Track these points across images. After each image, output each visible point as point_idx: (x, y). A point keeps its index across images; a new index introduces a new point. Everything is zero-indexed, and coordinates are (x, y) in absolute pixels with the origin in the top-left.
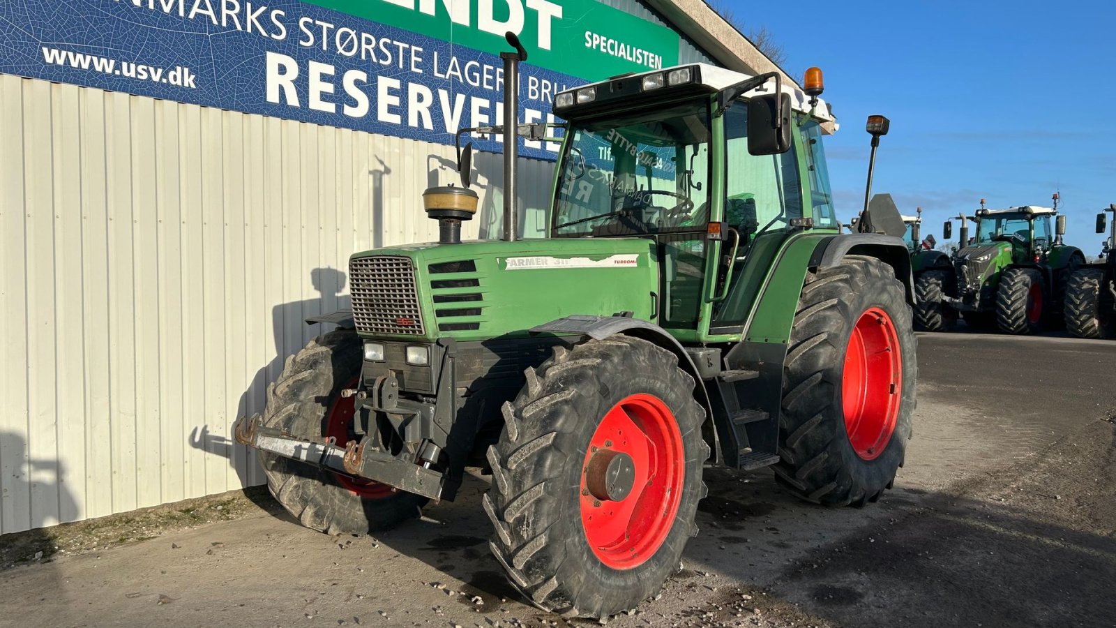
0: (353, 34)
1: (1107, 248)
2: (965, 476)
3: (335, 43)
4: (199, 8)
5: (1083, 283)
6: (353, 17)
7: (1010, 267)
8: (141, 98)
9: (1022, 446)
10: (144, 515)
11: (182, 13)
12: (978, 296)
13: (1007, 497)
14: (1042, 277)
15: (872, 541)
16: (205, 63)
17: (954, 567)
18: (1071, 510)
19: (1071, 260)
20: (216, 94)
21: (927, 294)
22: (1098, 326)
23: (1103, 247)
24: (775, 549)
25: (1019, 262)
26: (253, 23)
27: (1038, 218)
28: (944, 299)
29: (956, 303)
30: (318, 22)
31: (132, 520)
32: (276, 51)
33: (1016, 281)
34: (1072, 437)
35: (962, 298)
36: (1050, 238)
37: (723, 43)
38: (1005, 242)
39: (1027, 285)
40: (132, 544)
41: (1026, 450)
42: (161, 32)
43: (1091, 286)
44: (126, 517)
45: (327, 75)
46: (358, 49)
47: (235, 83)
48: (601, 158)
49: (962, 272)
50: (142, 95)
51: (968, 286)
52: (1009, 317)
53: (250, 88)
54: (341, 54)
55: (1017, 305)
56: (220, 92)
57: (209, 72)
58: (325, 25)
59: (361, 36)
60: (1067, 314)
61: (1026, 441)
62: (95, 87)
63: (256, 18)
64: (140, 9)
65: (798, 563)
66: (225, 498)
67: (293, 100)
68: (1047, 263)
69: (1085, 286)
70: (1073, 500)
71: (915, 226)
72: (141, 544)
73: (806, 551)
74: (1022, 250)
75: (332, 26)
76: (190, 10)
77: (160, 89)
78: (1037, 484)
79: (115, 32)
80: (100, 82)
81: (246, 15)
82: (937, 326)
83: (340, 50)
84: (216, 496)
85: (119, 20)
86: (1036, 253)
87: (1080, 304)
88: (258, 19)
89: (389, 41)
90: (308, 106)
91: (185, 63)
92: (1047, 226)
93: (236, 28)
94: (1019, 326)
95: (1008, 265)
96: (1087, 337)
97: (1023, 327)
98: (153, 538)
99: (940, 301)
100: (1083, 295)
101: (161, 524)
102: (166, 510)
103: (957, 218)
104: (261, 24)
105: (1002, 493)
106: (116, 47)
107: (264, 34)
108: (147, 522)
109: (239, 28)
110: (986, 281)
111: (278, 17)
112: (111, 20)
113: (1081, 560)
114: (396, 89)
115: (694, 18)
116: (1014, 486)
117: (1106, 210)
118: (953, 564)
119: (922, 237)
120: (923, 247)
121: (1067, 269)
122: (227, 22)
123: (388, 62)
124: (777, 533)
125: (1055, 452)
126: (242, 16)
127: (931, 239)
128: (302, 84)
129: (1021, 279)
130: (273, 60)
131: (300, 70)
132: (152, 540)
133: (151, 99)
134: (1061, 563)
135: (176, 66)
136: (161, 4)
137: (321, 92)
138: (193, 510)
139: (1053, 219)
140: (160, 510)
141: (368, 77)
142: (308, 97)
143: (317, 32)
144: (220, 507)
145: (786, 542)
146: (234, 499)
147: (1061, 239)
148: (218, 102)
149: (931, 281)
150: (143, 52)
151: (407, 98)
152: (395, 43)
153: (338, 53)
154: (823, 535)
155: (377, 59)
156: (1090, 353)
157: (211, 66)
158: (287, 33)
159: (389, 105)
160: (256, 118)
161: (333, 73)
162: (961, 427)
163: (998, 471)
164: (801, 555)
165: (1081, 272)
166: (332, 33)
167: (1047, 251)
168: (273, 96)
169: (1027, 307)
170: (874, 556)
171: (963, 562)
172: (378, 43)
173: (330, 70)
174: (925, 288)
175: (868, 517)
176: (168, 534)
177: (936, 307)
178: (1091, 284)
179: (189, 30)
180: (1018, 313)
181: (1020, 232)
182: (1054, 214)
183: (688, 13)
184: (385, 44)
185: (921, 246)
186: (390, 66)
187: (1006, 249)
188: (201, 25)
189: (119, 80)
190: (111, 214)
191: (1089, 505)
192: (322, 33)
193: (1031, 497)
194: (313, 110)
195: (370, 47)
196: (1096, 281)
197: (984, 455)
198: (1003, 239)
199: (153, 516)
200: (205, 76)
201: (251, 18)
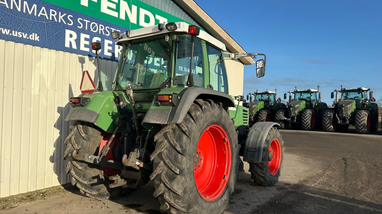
0: (96, 25)
1: (334, 103)
2: (302, 179)
3: (90, 27)
4: (42, 13)
5: (328, 114)
6: (96, 19)
7: (305, 109)
8: (19, 44)
9: (317, 168)
10: (12, 198)
11: (35, 14)
12: (295, 118)
13: (317, 186)
14: (315, 112)
15: (277, 202)
16: (43, 32)
17: (305, 211)
18: (338, 190)
19: (323, 107)
20: (47, 43)
21: (279, 117)
22: (333, 128)
23: (333, 103)
24: (245, 206)
25: (308, 107)
26: (61, 19)
27: (313, 93)
28: (285, 119)
29: (289, 120)
30: (84, 20)
31: (7, 200)
32: (69, 29)
33: (307, 113)
34: (332, 165)
35: (290, 118)
36: (317, 100)
37: (219, 34)
38: (303, 101)
39: (311, 115)
40: (8, 209)
41: (319, 170)
42: (28, 21)
43: (330, 115)
44: (5, 199)
45: (87, 38)
46: (98, 30)
47: (54, 40)
48: (179, 70)
49: (290, 110)
50: (19, 43)
51: (292, 115)
52: (305, 125)
53: (59, 42)
54: (92, 31)
55: (308, 121)
56: (48, 43)
57: (44, 35)
58: (87, 21)
59: (99, 25)
60: (323, 124)
61: (318, 166)
62: (2, 39)
63: (62, 17)
64: (20, 12)
65: (254, 211)
66: (43, 191)
67: (74, 46)
68: (316, 107)
69: (329, 115)
70: (338, 187)
71: (275, 95)
72: (11, 209)
73: (256, 206)
74: (308, 103)
75: (89, 22)
76: (38, 14)
77: (26, 41)
78: (325, 181)
79: (10, 20)
80: (4, 38)
81: (59, 16)
82: (283, 128)
83: (92, 30)
84: (40, 190)
85: (12, 16)
86: (313, 104)
87: (327, 121)
88: (63, 18)
89: (109, 28)
90: (80, 49)
91: (36, 32)
92: (316, 96)
93: (55, 20)
94: (308, 128)
95: (305, 108)
96: (330, 132)
97: (310, 128)
98: (16, 207)
99: (283, 119)
100: (328, 118)
101: (19, 201)
102: (21, 196)
103: (288, 92)
104: (64, 20)
105: (315, 184)
106: (10, 25)
107: (65, 23)
108: (13, 201)
109: (56, 21)
110: (298, 113)
111: (70, 17)
112: (9, 16)
113: (345, 208)
114: (111, 44)
115: (210, 25)
116: (318, 182)
117: (334, 91)
118: (305, 210)
119: (277, 98)
120: (277, 102)
121: (322, 110)
122: (52, 18)
123: (108, 35)
124: (245, 200)
125: (328, 170)
126: (57, 16)
127: (280, 99)
128: (78, 41)
129: (309, 112)
130: (68, 32)
131: (77, 36)
132: (15, 208)
133: (23, 44)
134: (339, 209)
135: (32, 33)
136: (28, 11)
137: (85, 44)
138: (31, 196)
139: (318, 94)
140: (18, 196)
141: (101, 39)
142: (80, 46)
143: (84, 23)
144: (41, 195)
145: (248, 203)
146: (46, 191)
147: (320, 100)
148: (47, 46)
149: (280, 113)
150: (21, 27)
151: (115, 47)
152: (111, 28)
153: (91, 31)
154: (260, 200)
155: (105, 33)
156: (331, 137)
157: (45, 33)
158: (73, 23)
159: (108, 50)
160: (61, 53)
161: (89, 38)
162: (297, 162)
163: (312, 177)
164: (254, 208)
165: (327, 111)
166: (89, 24)
167: (316, 103)
168: (67, 45)
169: (311, 122)
170: (279, 207)
171: (308, 209)
172: (105, 28)
173: (88, 37)
174: (278, 115)
175: (273, 194)
176: (21, 205)
177: (282, 121)
178: (330, 114)
179: (38, 20)
180: (308, 124)
181: (308, 97)
182: (318, 92)
183: (208, 23)
184: (108, 29)
185: (277, 101)
186: (109, 36)
187: (304, 103)
188: (42, 19)
189: (11, 37)
190: (5, 86)
191: (343, 188)
192: (86, 24)
193: (324, 186)
194: (81, 50)
195: (102, 29)
196: (332, 114)
197: (306, 171)
198: (303, 99)
199: (15, 199)
200: (43, 37)
201: (61, 17)
